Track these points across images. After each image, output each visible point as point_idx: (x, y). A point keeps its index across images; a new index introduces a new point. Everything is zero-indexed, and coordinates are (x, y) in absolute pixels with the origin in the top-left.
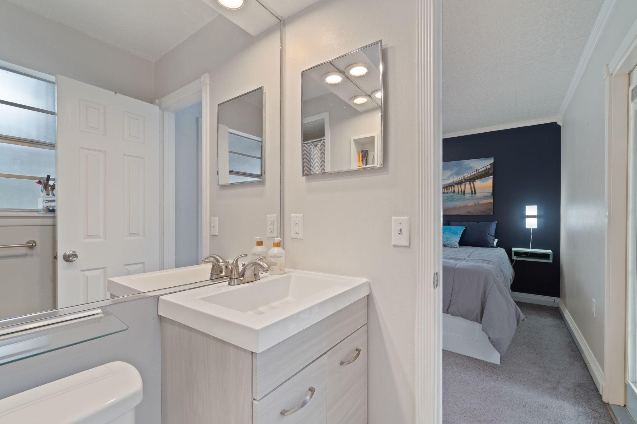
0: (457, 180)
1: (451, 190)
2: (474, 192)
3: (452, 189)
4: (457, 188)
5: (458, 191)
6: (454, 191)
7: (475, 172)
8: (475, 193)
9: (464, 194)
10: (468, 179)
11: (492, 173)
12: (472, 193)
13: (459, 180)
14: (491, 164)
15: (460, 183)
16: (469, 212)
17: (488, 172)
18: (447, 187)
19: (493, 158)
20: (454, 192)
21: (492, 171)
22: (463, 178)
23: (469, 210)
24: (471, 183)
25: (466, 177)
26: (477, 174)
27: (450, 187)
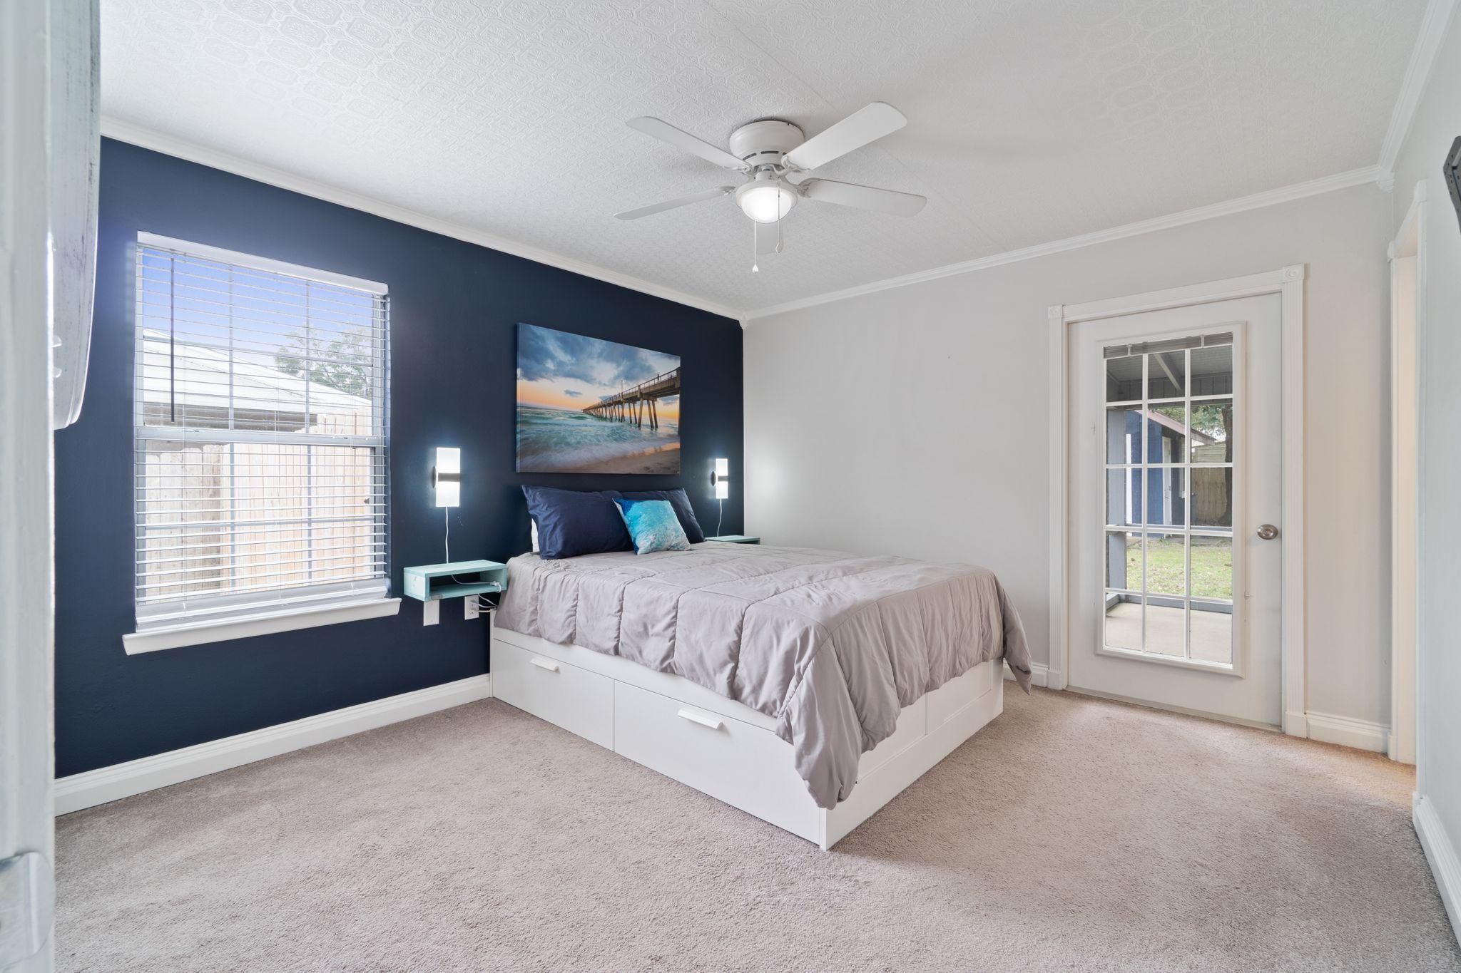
0: (628, 392)
1: (617, 415)
2: (654, 425)
3: (618, 410)
4: (628, 409)
5: (630, 417)
6: (623, 416)
7: (656, 381)
8: (657, 427)
9: (639, 426)
10: (645, 394)
11: (679, 388)
12: (652, 427)
13: (631, 391)
14: (677, 370)
15: (632, 399)
16: (647, 468)
17: (674, 386)
18: (610, 405)
19: (680, 357)
20: (622, 419)
21: (678, 385)
22: (637, 389)
23: (648, 464)
24: (651, 402)
25: (642, 387)
26: (658, 384)
27: (615, 405)
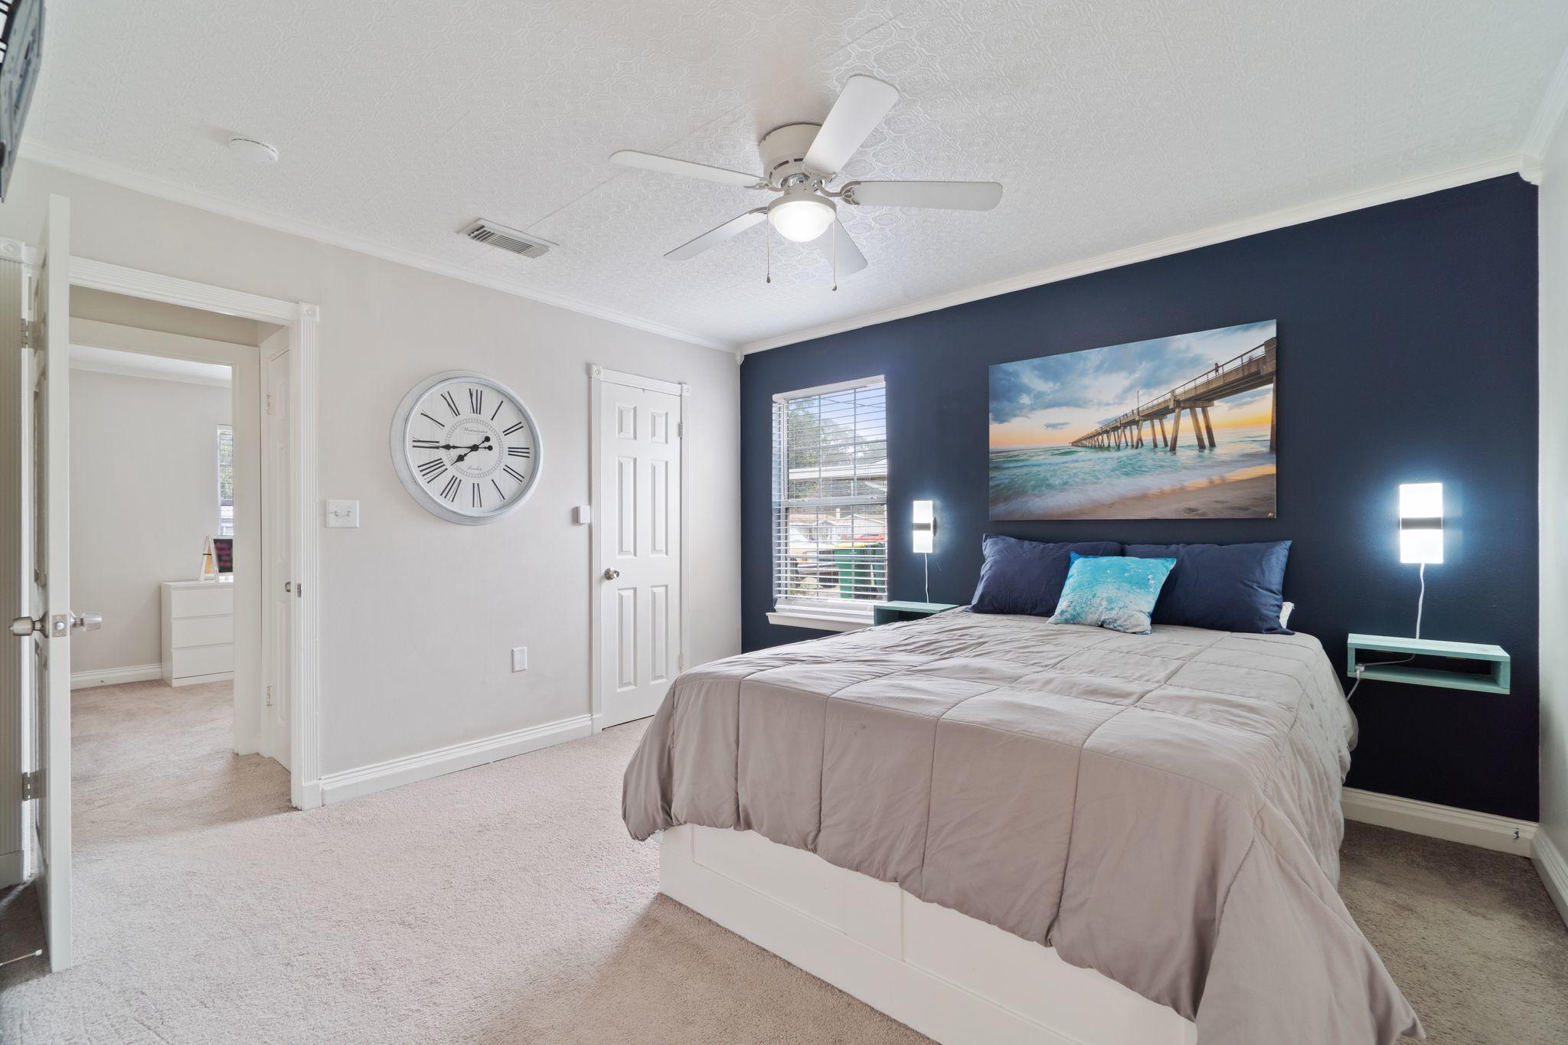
0: (1150, 405)
1: (1129, 440)
2: (1206, 442)
3: (1130, 434)
4: (1150, 429)
5: (1154, 440)
6: (1140, 440)
7: (1212, 375)
8: (1212, 444)
9: (1173, 449)
10: (1185, 401)
11: (1271, 374)
12: (1202, 447)
13: (1155, 402)
14: (1267, 344)
15: (1158, 413)
16: (1191, 510)
17: (1258, 372)
18: (1115, 429)
19: (1274, 321)
20: (1139, 443)
21: (1270, 367)
22: (1169, 396)
23: (1192, 504)
24: (1199, 410)
25: (1178, 392)
26: (1217, 379)
27: (1125, 427)
